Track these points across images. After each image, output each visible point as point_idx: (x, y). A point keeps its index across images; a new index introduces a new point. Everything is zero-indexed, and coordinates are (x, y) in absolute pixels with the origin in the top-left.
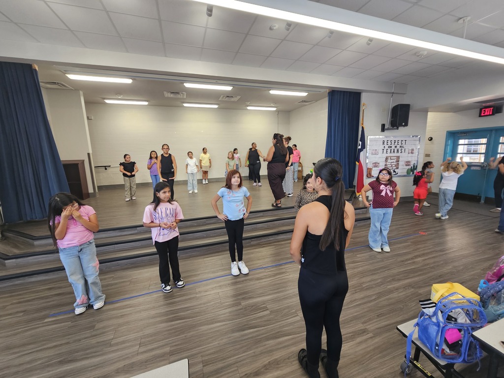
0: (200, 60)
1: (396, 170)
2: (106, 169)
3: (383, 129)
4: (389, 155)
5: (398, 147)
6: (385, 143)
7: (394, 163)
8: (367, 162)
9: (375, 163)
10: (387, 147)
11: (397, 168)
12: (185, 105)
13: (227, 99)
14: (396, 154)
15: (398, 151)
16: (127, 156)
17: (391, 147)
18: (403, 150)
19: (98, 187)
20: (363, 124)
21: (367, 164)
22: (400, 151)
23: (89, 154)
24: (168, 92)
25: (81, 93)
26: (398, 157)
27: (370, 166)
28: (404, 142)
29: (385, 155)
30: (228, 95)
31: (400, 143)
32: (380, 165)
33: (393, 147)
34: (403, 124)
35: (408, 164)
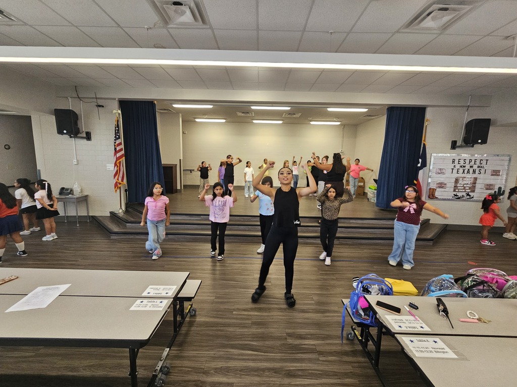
0: (259, 90)
1: (470, 194)
2: (191, 172)
3: (454, 145)
4: (460, 175)
5: (475, 167)
6: (456, 162)
7: (467, 186)
8: (430, 181)
9: (441, 183)
10: (458, 166)
11: (474, 191)
12: (254, 121)
13: (289, 116)
14: (471, 175)
15: (474, 172)
16: (204, 163)
17: (464, 167)
18: (483, 171)
19: (184, 186)
20: (424, 141)
21: (428, 184)
22: (477, 172)
23: (180, 160)
24: (240, 112)
25: (180, 115)
26: (476, 179)
27: (433, 186)
28: (484, 162)
29: (455, 175)
30: (289, 113)
31: (478, 162)
32: (448, 186)
33: (468, 167)
34: (480, 141)
35: (489, 187)
